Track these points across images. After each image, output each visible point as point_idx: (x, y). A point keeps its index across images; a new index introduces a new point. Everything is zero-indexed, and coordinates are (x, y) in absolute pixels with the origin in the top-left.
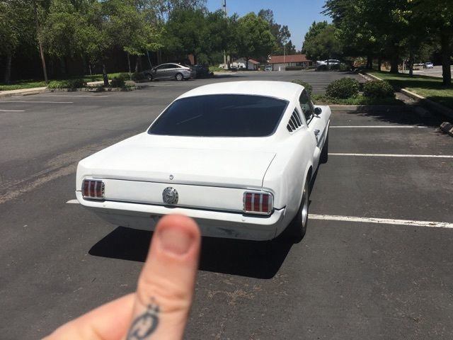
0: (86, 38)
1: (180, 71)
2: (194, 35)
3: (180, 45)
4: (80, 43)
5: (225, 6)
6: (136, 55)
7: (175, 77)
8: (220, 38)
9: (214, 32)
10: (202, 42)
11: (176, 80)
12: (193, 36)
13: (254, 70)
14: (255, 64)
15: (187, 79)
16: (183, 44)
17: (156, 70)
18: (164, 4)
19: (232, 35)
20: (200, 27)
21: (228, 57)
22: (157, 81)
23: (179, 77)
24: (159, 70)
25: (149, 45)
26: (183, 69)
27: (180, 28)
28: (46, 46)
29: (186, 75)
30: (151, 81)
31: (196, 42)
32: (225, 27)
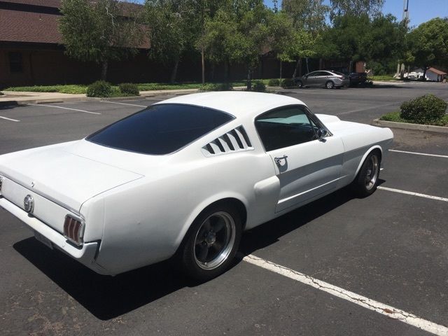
0: (233, 44)
1: (332, 79)
2: (353, 41)
3: (337, 52)
4: (227, 49)
5: (406, 11)
6: (287, 62)
7: (325, 85)
8: (382, 44)
9: (377, 38)
10: (361, 49)
11: (326, 88)
12: (352, 43)
13: (438, 81)
14: (439, 75)
15: (338, 88)
16: (341, 51)
17: (307, 77)
18: (334, 11)
19: (398, 42)
20: (362, 33)
21: (403, 66)
22: (307, 88)
23: (329, 85)
24: (310, 77)
25: (302, 52)
26: (335, 76)
27: (340, 34)
28: (207, 52)
29: (337, 84)
30: (301, 88)
31: (355, 49)
32: (390, 33)
